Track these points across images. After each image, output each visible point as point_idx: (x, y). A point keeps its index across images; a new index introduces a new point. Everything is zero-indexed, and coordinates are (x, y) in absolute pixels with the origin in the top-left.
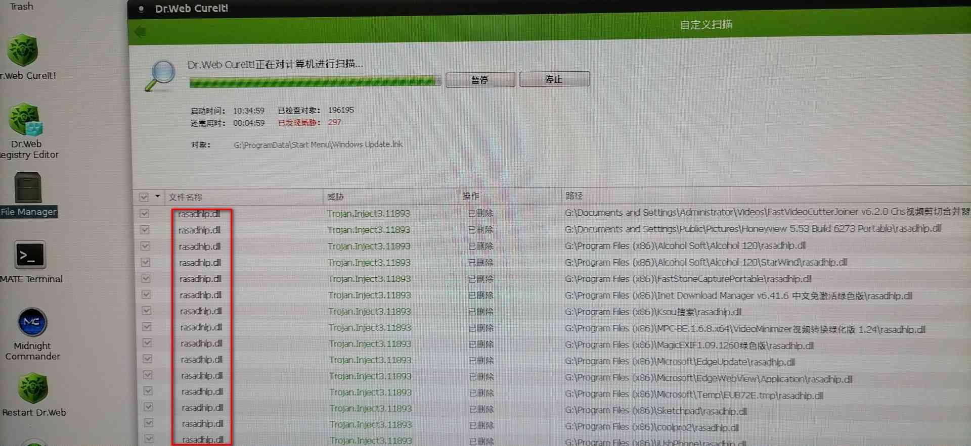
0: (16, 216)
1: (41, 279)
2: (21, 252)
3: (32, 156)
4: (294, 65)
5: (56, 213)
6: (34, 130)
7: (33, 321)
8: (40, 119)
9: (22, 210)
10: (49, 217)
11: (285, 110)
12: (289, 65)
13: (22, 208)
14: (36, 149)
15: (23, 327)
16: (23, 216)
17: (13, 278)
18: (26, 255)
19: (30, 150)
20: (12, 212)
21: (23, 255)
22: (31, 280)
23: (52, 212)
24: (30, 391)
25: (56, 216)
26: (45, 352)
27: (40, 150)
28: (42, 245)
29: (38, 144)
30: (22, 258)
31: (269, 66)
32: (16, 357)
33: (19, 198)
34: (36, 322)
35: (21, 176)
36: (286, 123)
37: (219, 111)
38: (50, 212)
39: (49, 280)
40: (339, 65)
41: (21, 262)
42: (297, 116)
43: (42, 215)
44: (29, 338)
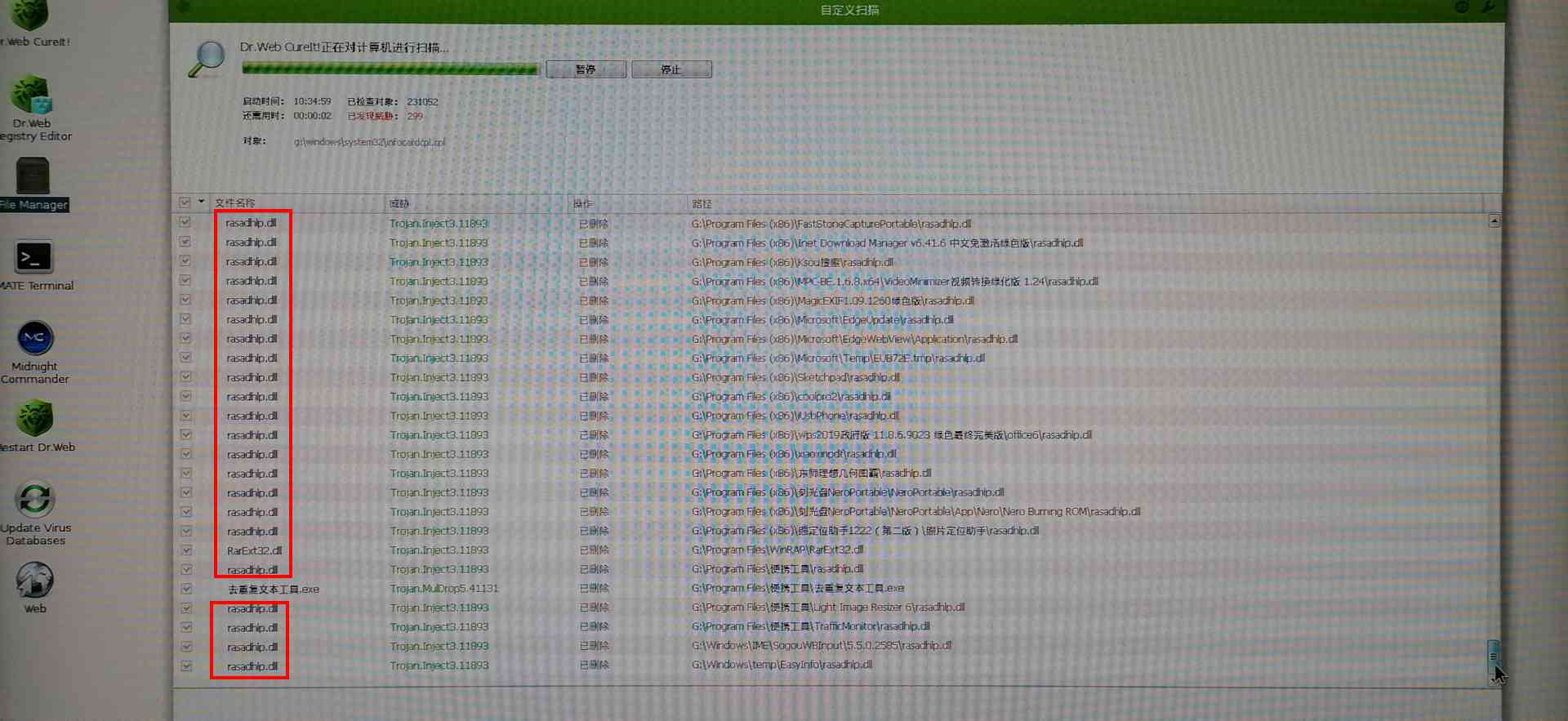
0: (18, 210)
1: (47, 286)
2: (23, 254)
3: (38, 137)
4: (368, 48)
5: (68, 206)
6: (41, 106)
7: (35, 336)
8: (49, 94)
9: (24, 202)
10: (58, 211)
11: (356, 101)
12: (361, 48)
13: (24, 199)
14: (44, 130)
15: (24, 343)
16: (25, 210)
17: (13, 285)
18: (28, 256)
19: (36, 130)
20: (13, 205)
21: (25, 257)
22: (33, 286)
23: (63, 205)
24: (31, 422)
25: (66, 210)
26: (51, 374)
27: (48, 131)
28: (49, 245)
29: (46, 123)
30: (24, 260)
31: (338, 50)
32: (13, 380)
33: (22, 186)
34: (39, 337)
35: (23, 161)
36: (357, 116)
37: (276, 101)
38: (60, 205)
39: (57, 287)
40: (421, 49)
41: (22, 265)
42: (371, 109)
43: (50, 209)
44: (32, 357)
